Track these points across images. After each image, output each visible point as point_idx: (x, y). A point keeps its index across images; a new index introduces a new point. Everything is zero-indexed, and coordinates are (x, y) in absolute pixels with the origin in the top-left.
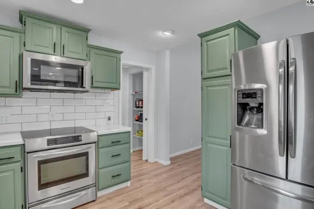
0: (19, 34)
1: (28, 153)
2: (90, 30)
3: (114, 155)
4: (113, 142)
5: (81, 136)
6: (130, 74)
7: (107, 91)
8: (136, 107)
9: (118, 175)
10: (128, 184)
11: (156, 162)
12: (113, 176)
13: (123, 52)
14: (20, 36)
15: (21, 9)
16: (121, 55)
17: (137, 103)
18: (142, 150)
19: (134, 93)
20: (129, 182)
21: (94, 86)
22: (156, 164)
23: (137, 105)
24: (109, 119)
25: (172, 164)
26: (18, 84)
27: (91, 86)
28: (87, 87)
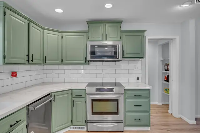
0: (86, 33)
1: (87, 94)
2: (122, 21)
3: (136, 105)
4: (136, 96)
5: (114, 89)
6: (159, 45)
7: (136, 59)
8: (166, 70)
9: (140, 120)
10: (149, 128)
11: (181, 118)
12: (136, 120)
13: (146, 31)
14: (87, 34)
15: (88, 21)
16: (145, 33)
17: (166, 67)
18: (168, 105)
19: (162, 59)
20: (149, 127)
21: (125, 56)
22: (180, 120)
23: (166, 69)
24: (138, 79)
25: (197, 124)
26: (86, 58)
27: (123, 57)
28: (120, 57)
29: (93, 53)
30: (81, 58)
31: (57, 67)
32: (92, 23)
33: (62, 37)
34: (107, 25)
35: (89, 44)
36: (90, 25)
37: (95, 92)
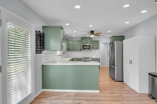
2: (92, 38)
4: (95, 60)
5: (89, 58)
14: (81, 42)
15: (81, 37)
26: (81, 49)
27: (92, 48)
28: (91, 49)
29: (83, 47)
30: (79, 49)
31: (72, 52)
32: (83, 38)
33: (73, 42)
34: (88, 39)
35: (82, 45)
36: (82, 39)
37: (84, 59)
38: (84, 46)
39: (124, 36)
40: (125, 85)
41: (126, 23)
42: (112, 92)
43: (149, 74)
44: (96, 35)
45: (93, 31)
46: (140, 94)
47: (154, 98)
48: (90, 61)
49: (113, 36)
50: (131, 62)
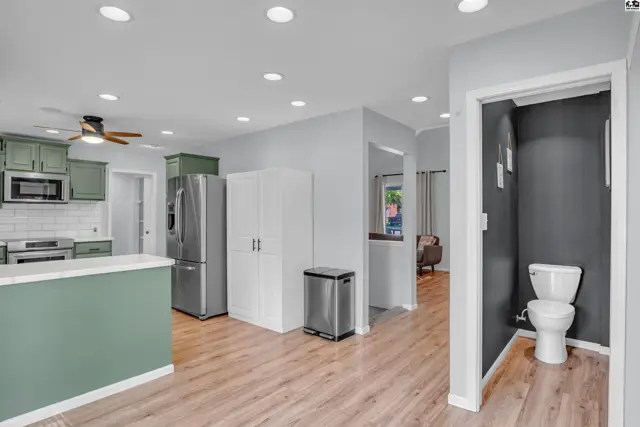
1: (9, 253)
2: (69, 146)
4: (91, 250)
5: (57, 242)
13: (108, 163)
21: (74, 197)
24: (95, 230)
27: (71, 197)
28: (66, 199)
29: (16, 188)
35: (9, 175)
37: (24, 248)
38: (22, 183)
39: (218, 159)
40: (234, 322)
41: (240, 119)
42: (213, 354)
43: (306, 273)
44: (116, 138)
45: (101, 120)
46: (284, 334)
47: (317, 334)
48: (63, 258)
49: (182, 155)
50: (257, 245)
